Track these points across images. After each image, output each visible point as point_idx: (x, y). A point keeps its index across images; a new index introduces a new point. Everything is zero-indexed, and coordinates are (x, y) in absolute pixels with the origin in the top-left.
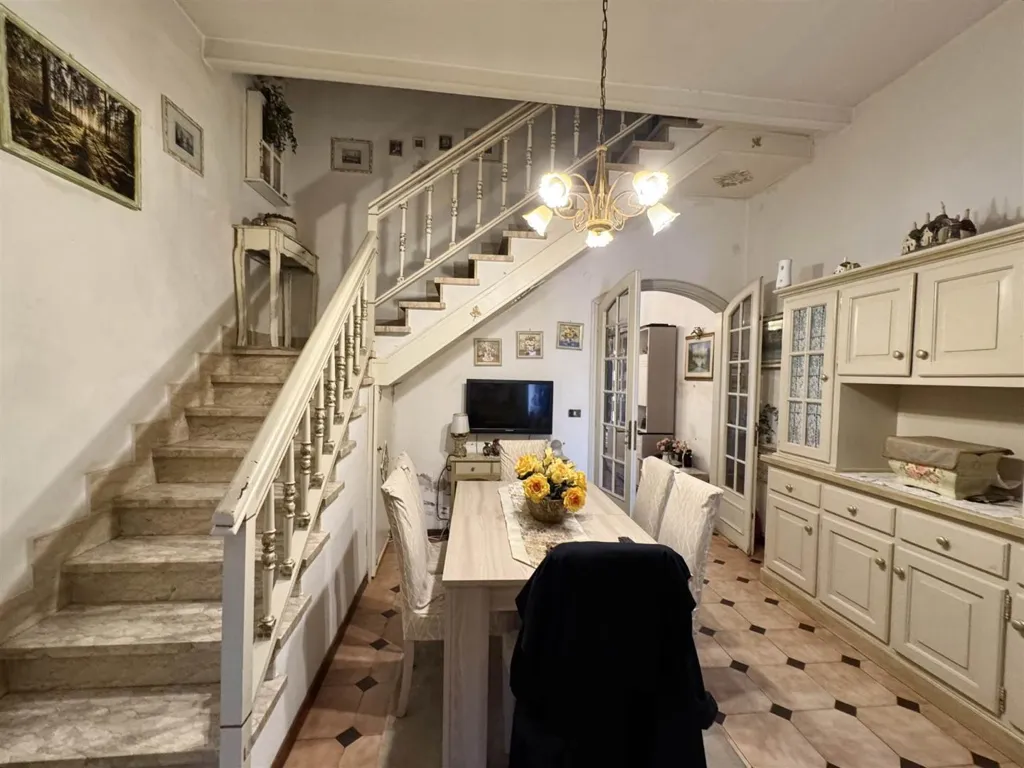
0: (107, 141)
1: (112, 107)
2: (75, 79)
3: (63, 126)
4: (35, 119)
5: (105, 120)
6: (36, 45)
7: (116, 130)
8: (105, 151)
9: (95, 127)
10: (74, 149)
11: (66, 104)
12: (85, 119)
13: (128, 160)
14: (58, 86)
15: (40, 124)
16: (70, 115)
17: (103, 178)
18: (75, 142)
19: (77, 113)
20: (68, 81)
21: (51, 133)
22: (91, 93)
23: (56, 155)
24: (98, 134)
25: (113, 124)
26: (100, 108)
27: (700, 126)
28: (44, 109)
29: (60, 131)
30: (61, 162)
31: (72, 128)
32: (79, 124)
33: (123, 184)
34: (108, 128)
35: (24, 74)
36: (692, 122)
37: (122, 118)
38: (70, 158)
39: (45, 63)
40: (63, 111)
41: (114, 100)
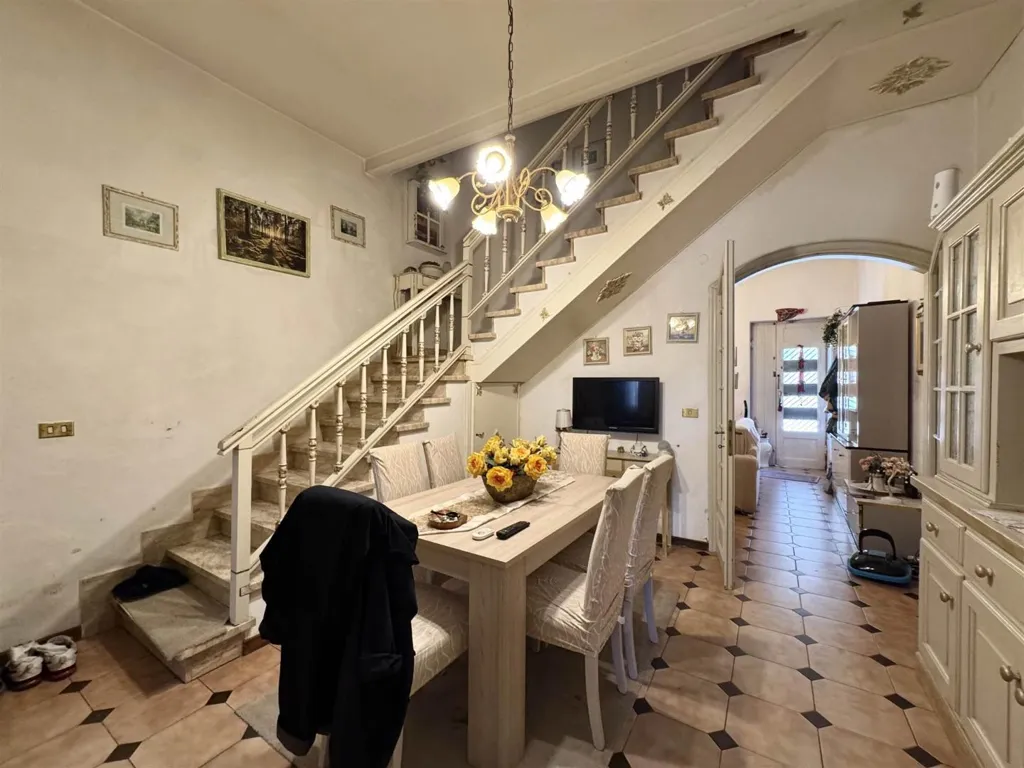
0: (286, 242)
1: (290, 223)
2: (266, 215)
3: (257, 241)
4: (240, 240)
5: (285, 231)
6: (242, 203)
7: (293, 234)
8: (285, 248)
9: (279, 236)
10: (264, 251)
11: (260, 229)
12: (271, 233)
13: (302, 250)
14: (255, 221)
15: (244, 243)
16: (262, 233)
17: (283, 263)
18: (265, 247)
19: (266, 231)
20: (261, 216)
21: (249, 246)
22: (276, 218)
23: (252, 256)
24: (280, 239)
25: (291, 232)
26: (282, 225)
27: (803, 35)
28: (246, 234)
29: (255, 244)
30: (256, 260)
31: (263, 240)
32: (267, 237)
33: (298, 264)
34: (287, 235)
35: (235, 220)
36: (787, 37)
37: (297, 226)
38: (262, 257)
39: (247, 211)
40: (258, 232)
41: (290, 218)
